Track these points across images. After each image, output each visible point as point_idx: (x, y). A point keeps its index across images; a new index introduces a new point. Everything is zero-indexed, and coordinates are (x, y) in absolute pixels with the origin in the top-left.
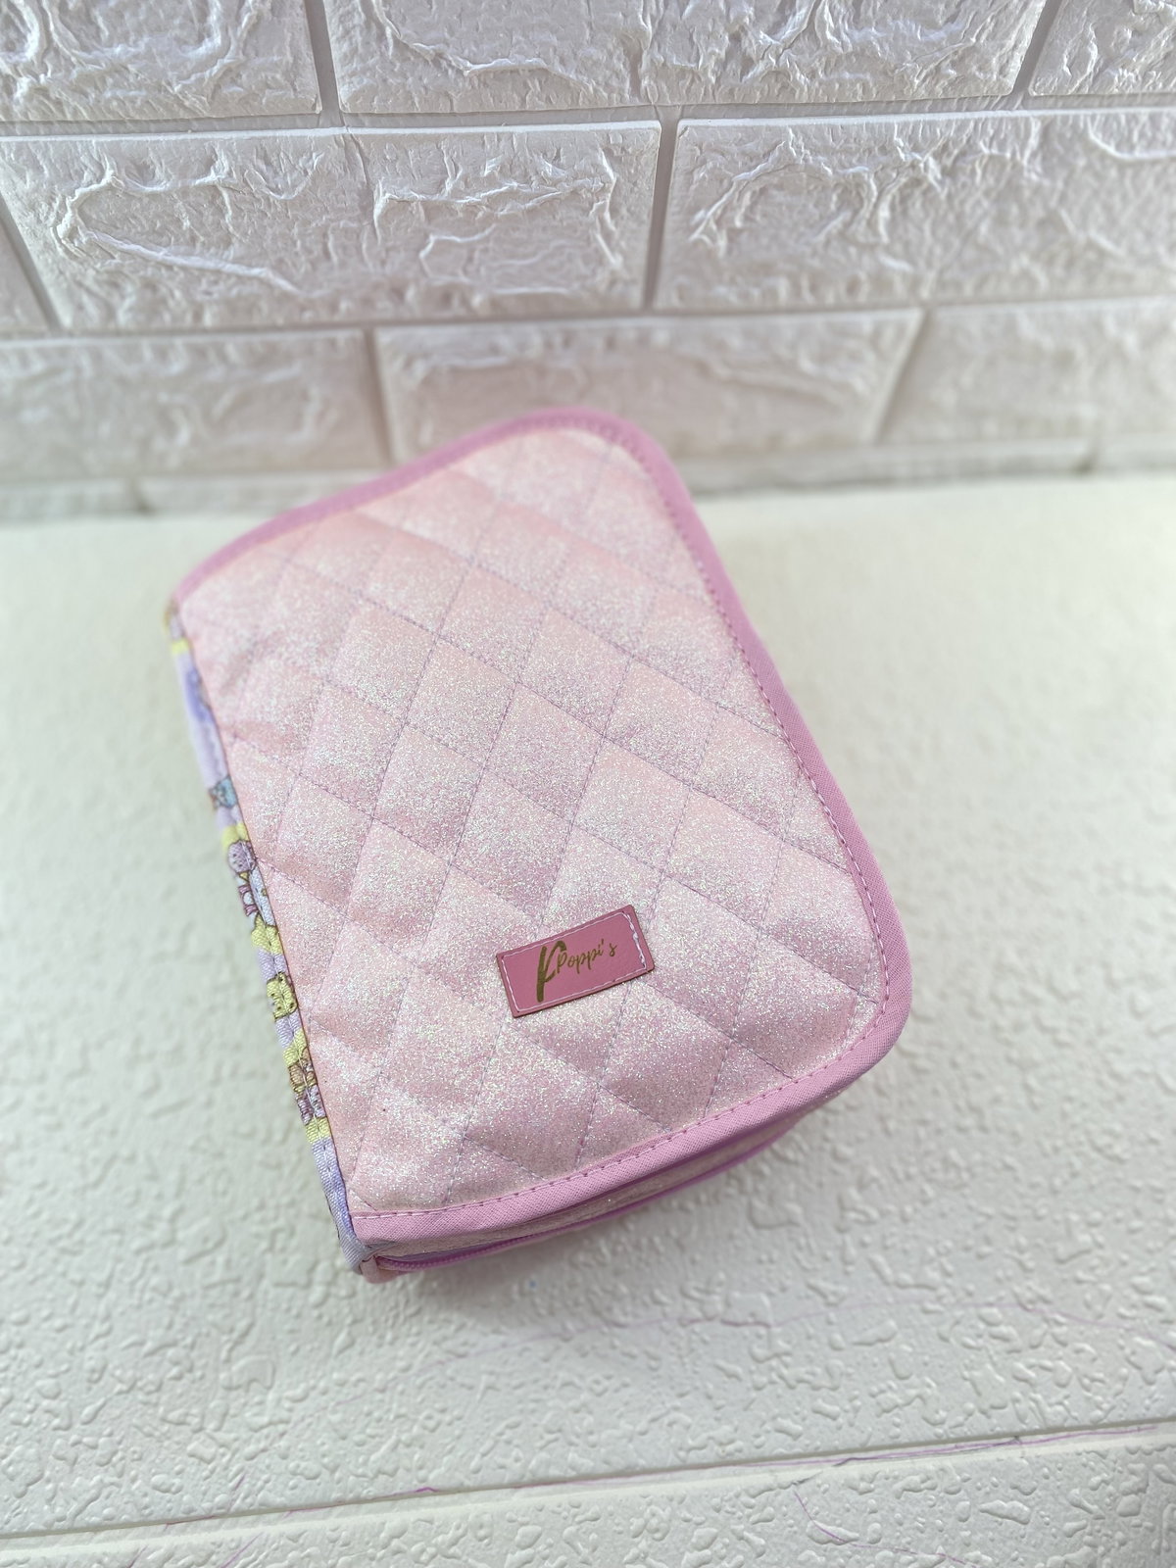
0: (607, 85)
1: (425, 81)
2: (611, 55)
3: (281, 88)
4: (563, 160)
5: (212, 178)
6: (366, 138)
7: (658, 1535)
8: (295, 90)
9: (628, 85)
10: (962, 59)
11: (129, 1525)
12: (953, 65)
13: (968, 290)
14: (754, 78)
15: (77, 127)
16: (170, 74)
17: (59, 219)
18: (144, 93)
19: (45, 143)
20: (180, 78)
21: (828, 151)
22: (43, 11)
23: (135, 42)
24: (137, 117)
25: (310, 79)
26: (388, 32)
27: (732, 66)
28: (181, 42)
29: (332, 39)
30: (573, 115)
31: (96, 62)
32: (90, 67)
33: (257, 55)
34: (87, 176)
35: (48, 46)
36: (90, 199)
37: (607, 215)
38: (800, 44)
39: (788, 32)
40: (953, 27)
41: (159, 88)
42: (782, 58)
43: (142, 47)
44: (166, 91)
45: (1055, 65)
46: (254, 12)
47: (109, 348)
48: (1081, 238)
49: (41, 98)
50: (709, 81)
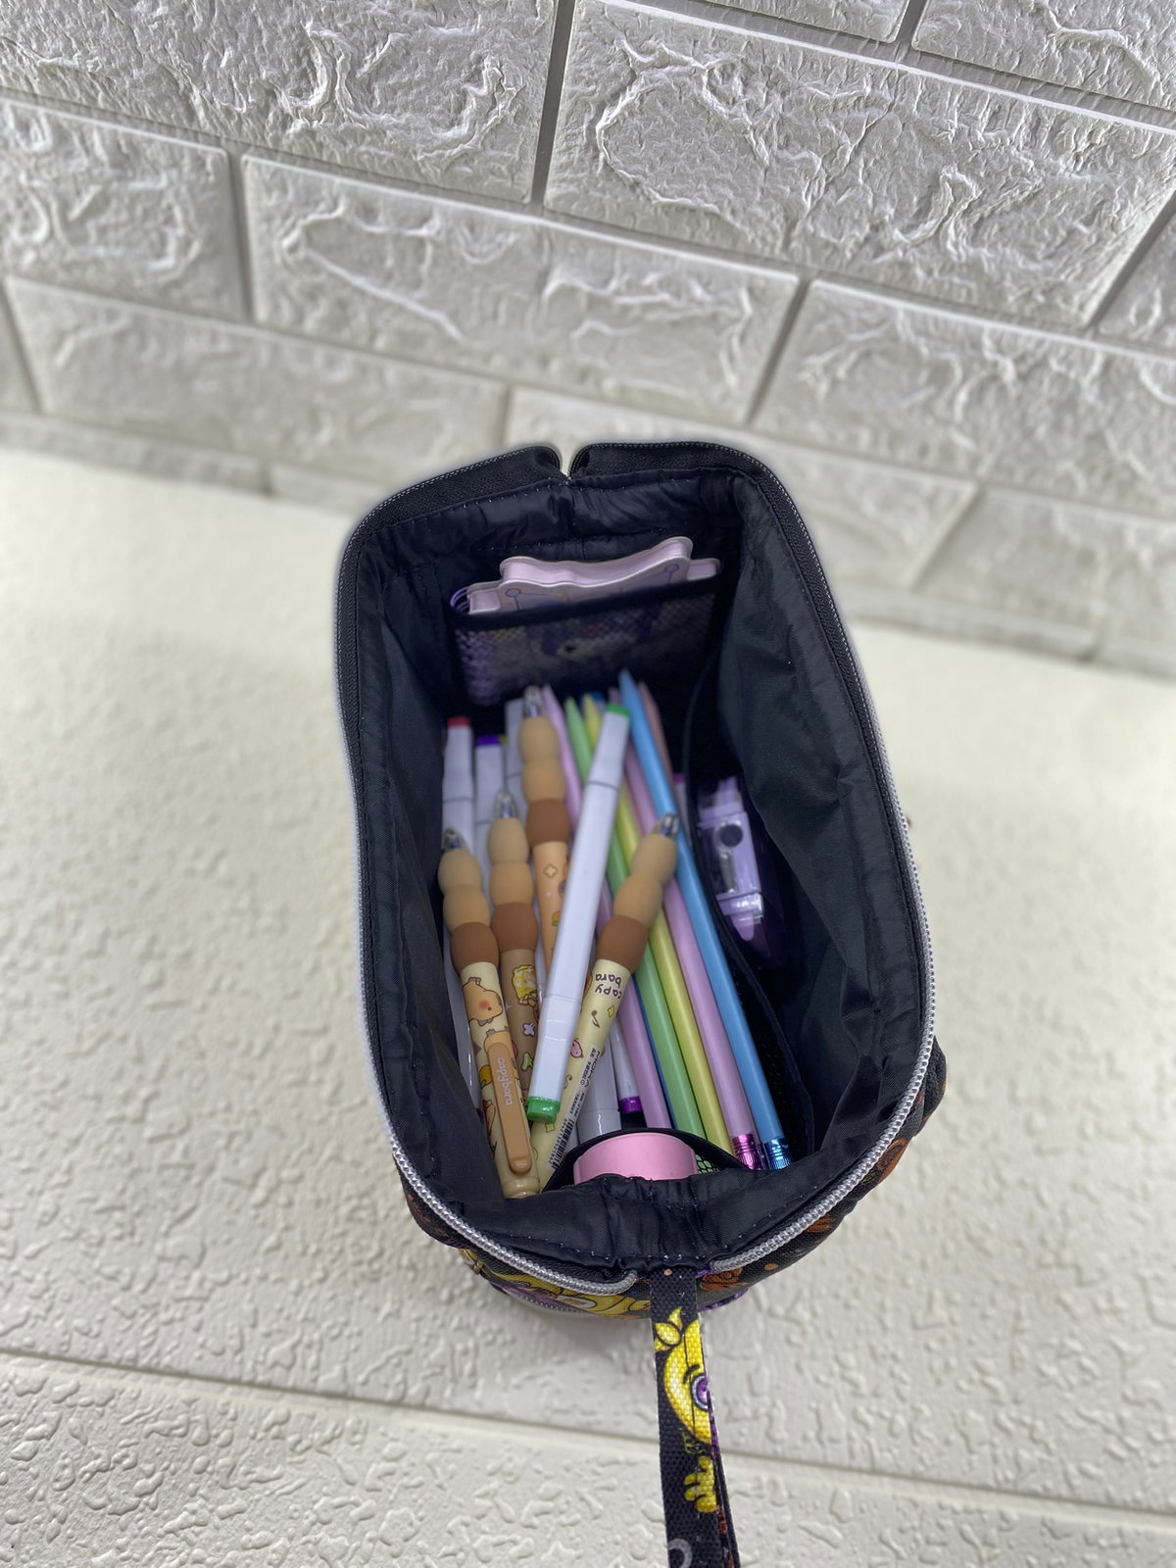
0: (763, 239)
1: (619, 200)
2: (772, 216)
3: (501, 175)
4: (712, 287)
5: (423, 232)
6: (559, 233)
7: (510, 1479)
8: (513, 180)
9: (779, 243)
10: (1051, 290)
11: (45, 1356)
12: (1044, 293)
13: (1019, 477)
14: (882, 263)
15: (330, 167)
16: (418, 145)
17: (287, 234)
18: (392, 155)
19: (298, 174)
20: (424, 150)
21: (927, 335)
22: (335, 73)
23: (399, 115)
24: (380, 172)
25: (528, 176)
26: (602, 156)
27: (868, 249)
28: (435, 123)
29: (555, 151)
30: (729, 254)
31: (362, 122)
32: (357, 125)
33: (492, 147)
34: (322, 206)
35: (329, 100)
36: (318, 226)
37: (735, 342)
38: (925, 247)
39: (917, 235)
40: (1050, 263)
41: (406, 153)
42: (908, 254)
43: (403, 121)
44: (410, 157)
45: (1124, 312)
46: (500, 116)
47: (289, 346)
48: (1119, 457)
49: (308, 138)
50: (844, 256)
